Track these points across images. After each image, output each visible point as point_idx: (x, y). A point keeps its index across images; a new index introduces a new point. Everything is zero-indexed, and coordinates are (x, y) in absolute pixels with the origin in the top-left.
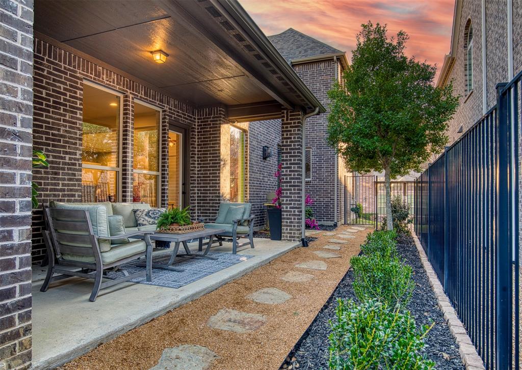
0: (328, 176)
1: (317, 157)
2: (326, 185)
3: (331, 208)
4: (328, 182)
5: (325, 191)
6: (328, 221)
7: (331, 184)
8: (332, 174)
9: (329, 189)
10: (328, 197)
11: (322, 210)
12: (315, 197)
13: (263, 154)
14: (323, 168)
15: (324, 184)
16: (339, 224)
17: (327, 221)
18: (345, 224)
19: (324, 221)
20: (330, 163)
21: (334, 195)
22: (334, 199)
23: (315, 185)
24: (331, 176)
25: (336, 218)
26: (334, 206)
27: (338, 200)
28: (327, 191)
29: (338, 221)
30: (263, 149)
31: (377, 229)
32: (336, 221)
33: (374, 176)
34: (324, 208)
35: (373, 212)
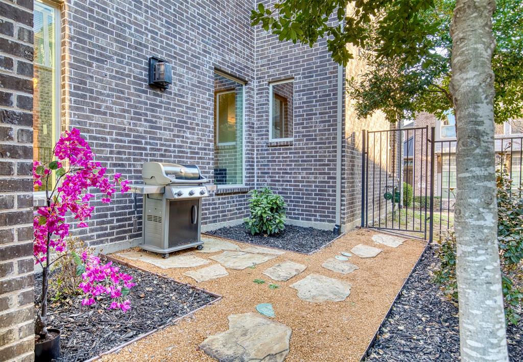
0: (325, 130)
1: (303, 95)
2: (320, 148)
3: (329, 195)
4: (325, 143)
5: (319, 161)
6: (324, 221)
7: (329, 147)
8: (332, 125)
9: (325, 156)
10: (325, 173)
11: (313, 199)
12: (299, 173)
13: (149, 76)
14: (315, 114)
15: (315, 148)
16: (346, 228)
17: (321, 220)
18: (363, 226)
19: (316, 220)
20: (329, 104)
21: (335, 169)
22: (335, 178)
23: (301, 149)
24: (329, 130)
25: (338, 215)
26: (335, 191)
27: (343, 178)
28: (322, 160)
29: (344, 223)
30: (149, 64)
31: (431, 241)
32: (338, 223)
33: (427, 128)
34: (316, 195)
35: (423, 195)
